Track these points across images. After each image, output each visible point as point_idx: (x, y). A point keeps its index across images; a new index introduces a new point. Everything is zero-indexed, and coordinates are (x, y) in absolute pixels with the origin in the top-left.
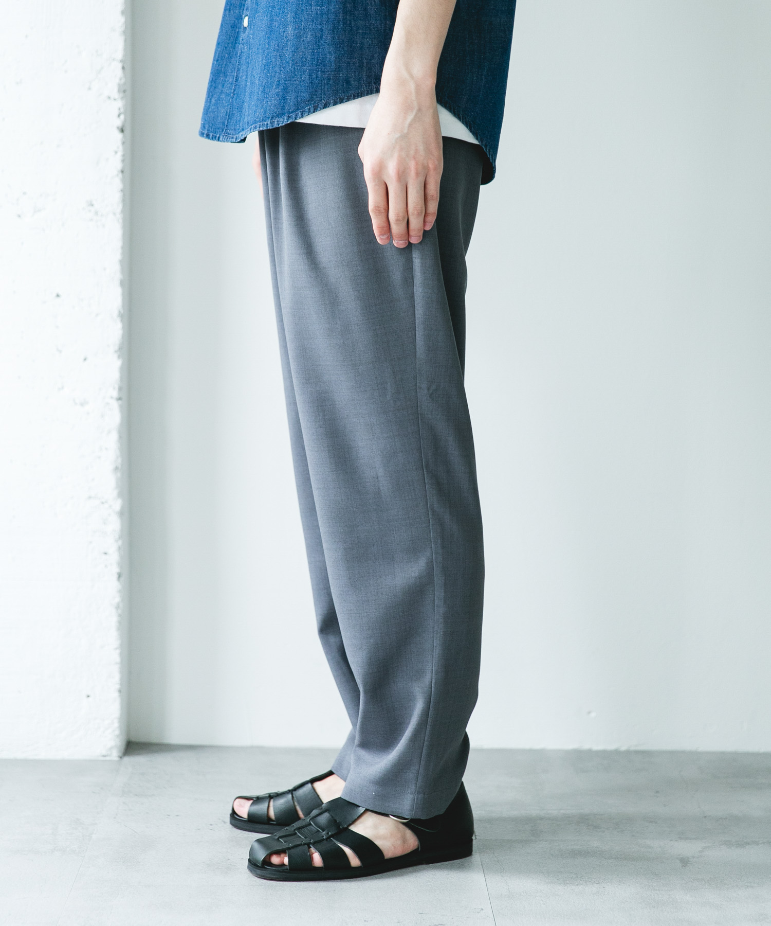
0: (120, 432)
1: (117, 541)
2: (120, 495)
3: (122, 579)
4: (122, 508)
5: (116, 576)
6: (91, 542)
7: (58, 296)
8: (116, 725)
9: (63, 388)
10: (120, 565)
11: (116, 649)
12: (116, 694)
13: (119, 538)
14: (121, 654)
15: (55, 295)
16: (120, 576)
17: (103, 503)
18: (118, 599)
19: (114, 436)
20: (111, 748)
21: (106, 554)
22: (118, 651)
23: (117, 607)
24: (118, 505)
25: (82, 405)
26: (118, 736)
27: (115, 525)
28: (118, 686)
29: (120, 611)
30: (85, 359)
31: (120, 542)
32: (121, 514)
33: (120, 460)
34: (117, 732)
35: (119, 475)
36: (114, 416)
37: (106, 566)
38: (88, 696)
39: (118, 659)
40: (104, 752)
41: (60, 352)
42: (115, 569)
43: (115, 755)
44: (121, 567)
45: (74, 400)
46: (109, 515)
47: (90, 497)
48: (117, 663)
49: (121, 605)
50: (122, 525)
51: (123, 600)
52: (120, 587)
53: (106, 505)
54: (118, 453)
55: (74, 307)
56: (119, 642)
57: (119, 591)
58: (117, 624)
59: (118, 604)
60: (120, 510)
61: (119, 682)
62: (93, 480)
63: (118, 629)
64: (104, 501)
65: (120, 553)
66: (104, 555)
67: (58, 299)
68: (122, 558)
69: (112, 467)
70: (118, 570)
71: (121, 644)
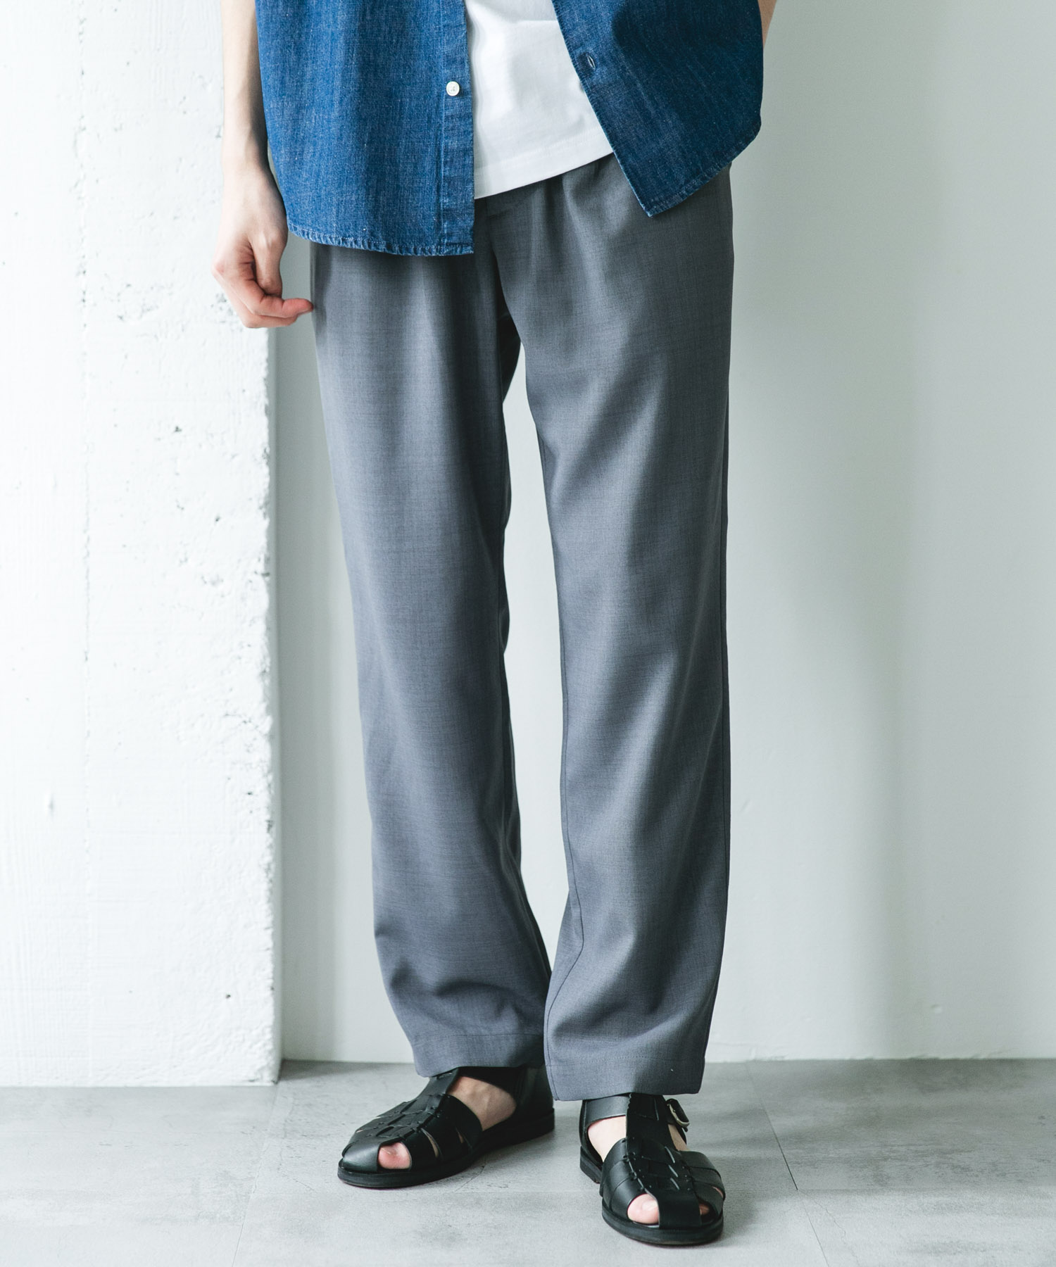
0: (267, 621)
1: (265, 776)
2: (269, 710)
3: (273, 829)
4: (272, 728)
5: (265, 825)
6: (229, 779)
7: (177, 429)
8: (268, 1036)
9: (186, 560)
10: (271, 809)
11: (267, 929)
12: (269, 993)
13: (269, 772)
14: (273, 935)
15: (173, 428)
16: (270, 825)
17: (245, 722)
18: (268, 858)
19: (260, 627)
20: (262, 1069)
21: (249, 794)
22: (269, 933)
23: (268, 870)
24: (266, 724)
25: (214, 583)
26: (270, 1052)
27: (263, 753)
28: (270, 982)
29: (271, 875)
30: (217, 520)
31: (270, 777)
32: (271, 737)
33: (268, 661)
34: (270, 1047)
35: (267, 682)
36: (260, 599)
37: (251, 812)
38: (228, 999)
39: (270, 945)
40: (252, 1076)
41: (183, 509)
42: (265, 816)
43: (267, 1078)
44: (273, 813)
45: (203, 578)
46: (255, 739)
47: (227, 715)
48: (268, 949)
49: (273, 866)
50: (273, 753)
51: (274, 860)
52: (271, 841)
53: (250, 725)
54: (266, 651)
55: (200, 446)
56: (270, 919)
57: (271, 846)
58: (268, 893)
59: (269, 865)
60: (270, 732)
61: (271, 975)
62: (231, 690)
63: (269, 901)
64: (247, 720)
65: (270, 793)
66: (248, 796)
67: (177, 434)
68: (273, 799)
69: (258, 671)
70: (268, 817)
71: (273, 922)
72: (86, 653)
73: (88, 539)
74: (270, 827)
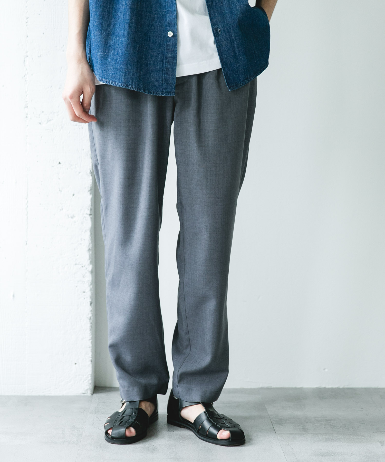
0: (91, 231)
1: (89, 286)
2: (91, 263)
3: (92, 305)
4: (92, 269)
5: (89, 303)
6: (77, 287)
7: (60, 163)
8: (90, 378)
9: (62, 209)
10: (92, 298)
11: (90, 340)
12: (90, 363)
13: (91, 284)
14: (92, 342)
15: (58, 163)
18: (90, 315)
19: (88, 233)
20: (87, 390)
22: (91, 341)
23: (90, 319)
24: (90, 267)
25: (72, 218)
26: (90, 384)
27: (89, 278)
28: (91, 359)
29: (91, 321)
30: (73, 195)
31: (91, 286)
32: (92, 272)
33: (91, 245)
34: (90, 382)
35: (91, 253)
36: (88, 223)
37: (84, 299)
38: (76, 364)
39: (91, 345)
40: (84, 392)
41: (61, 191)
43: (89, 393)
44: (92, 299)
45: (68, 215)
46: (86, 273)
47: (76, 264)
48: (90, 347)
49: (92, 318)
50: (92, 278)
51: (92, 316)
52: (91, 309)
53: (84, 268)
54: (90, 242)
55: (68, 169)
56: (91, 337)
57: (91, 311)
58: (90, 327)
59: (91, 317)
60: (91, 270)
61: (91, 356)
62: (78, 255)
63: (91, 330)
64: (83, 266)
65: (91, 292)
66: (83, 293)
67: (60, 165)
68: (92, 294)
69: (87, 249)
70: (90, 300)
71: (92, 338)
72: (26, 242)
73: (28, 202)
74: (91, 304)
